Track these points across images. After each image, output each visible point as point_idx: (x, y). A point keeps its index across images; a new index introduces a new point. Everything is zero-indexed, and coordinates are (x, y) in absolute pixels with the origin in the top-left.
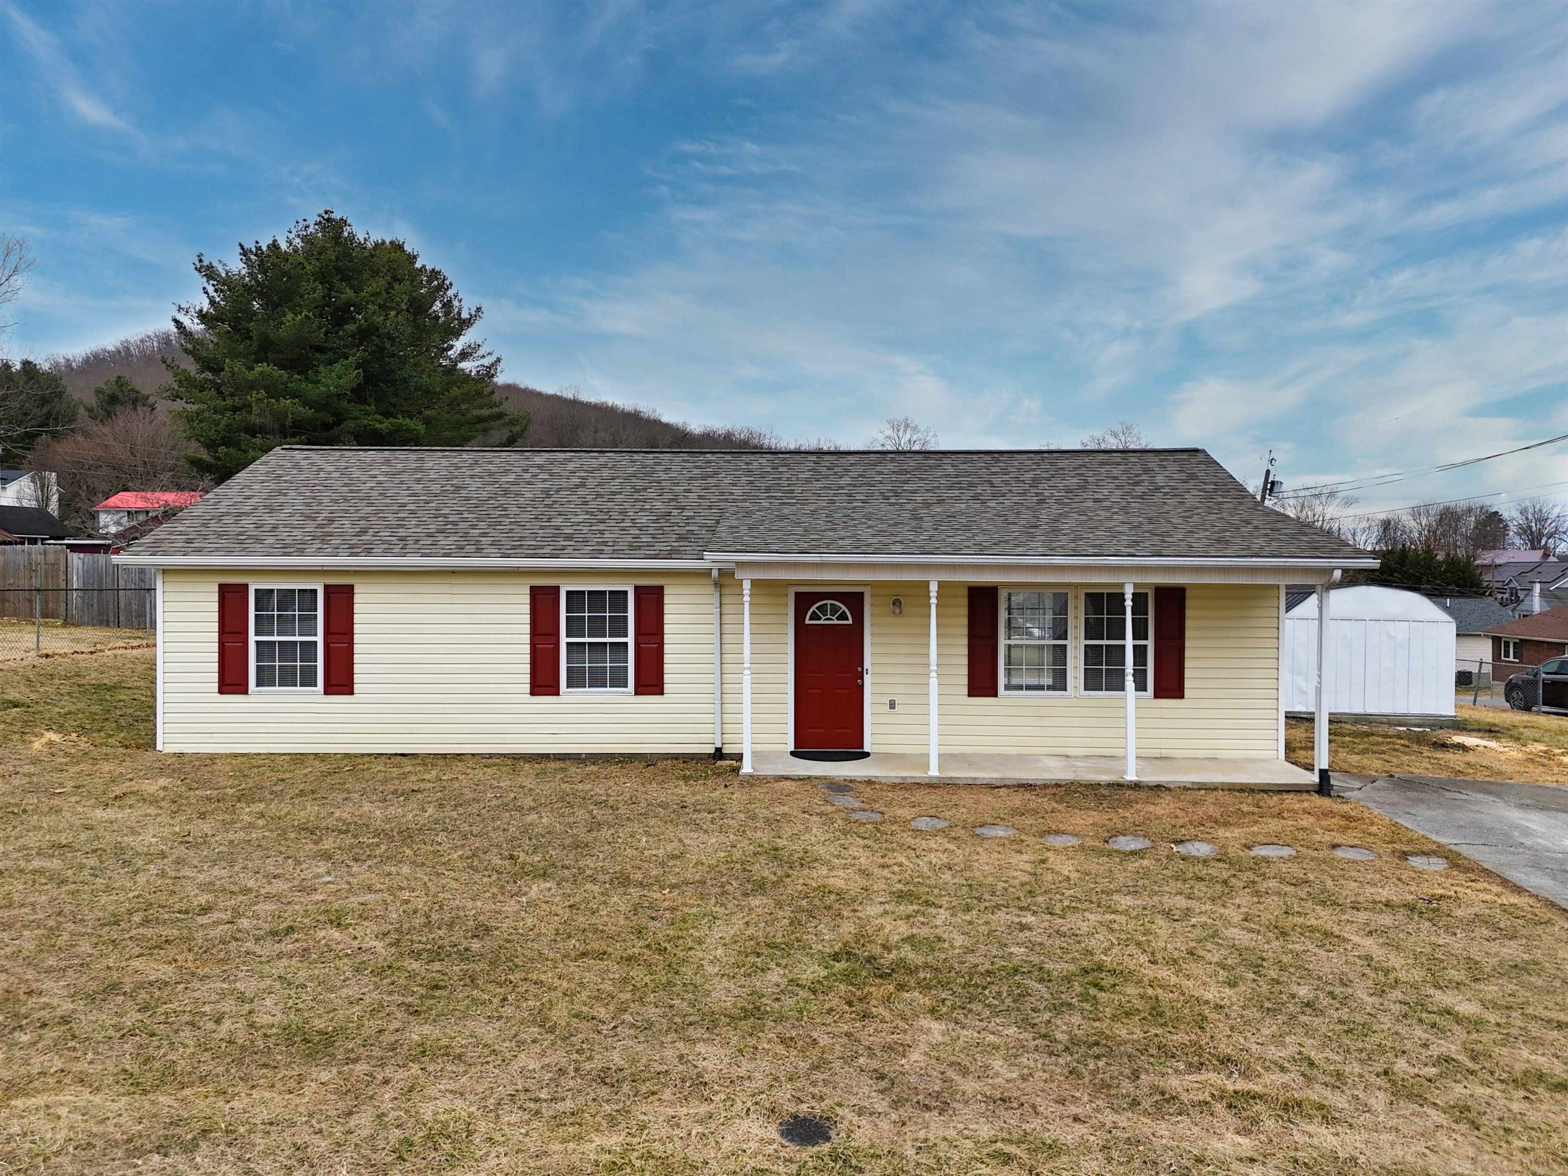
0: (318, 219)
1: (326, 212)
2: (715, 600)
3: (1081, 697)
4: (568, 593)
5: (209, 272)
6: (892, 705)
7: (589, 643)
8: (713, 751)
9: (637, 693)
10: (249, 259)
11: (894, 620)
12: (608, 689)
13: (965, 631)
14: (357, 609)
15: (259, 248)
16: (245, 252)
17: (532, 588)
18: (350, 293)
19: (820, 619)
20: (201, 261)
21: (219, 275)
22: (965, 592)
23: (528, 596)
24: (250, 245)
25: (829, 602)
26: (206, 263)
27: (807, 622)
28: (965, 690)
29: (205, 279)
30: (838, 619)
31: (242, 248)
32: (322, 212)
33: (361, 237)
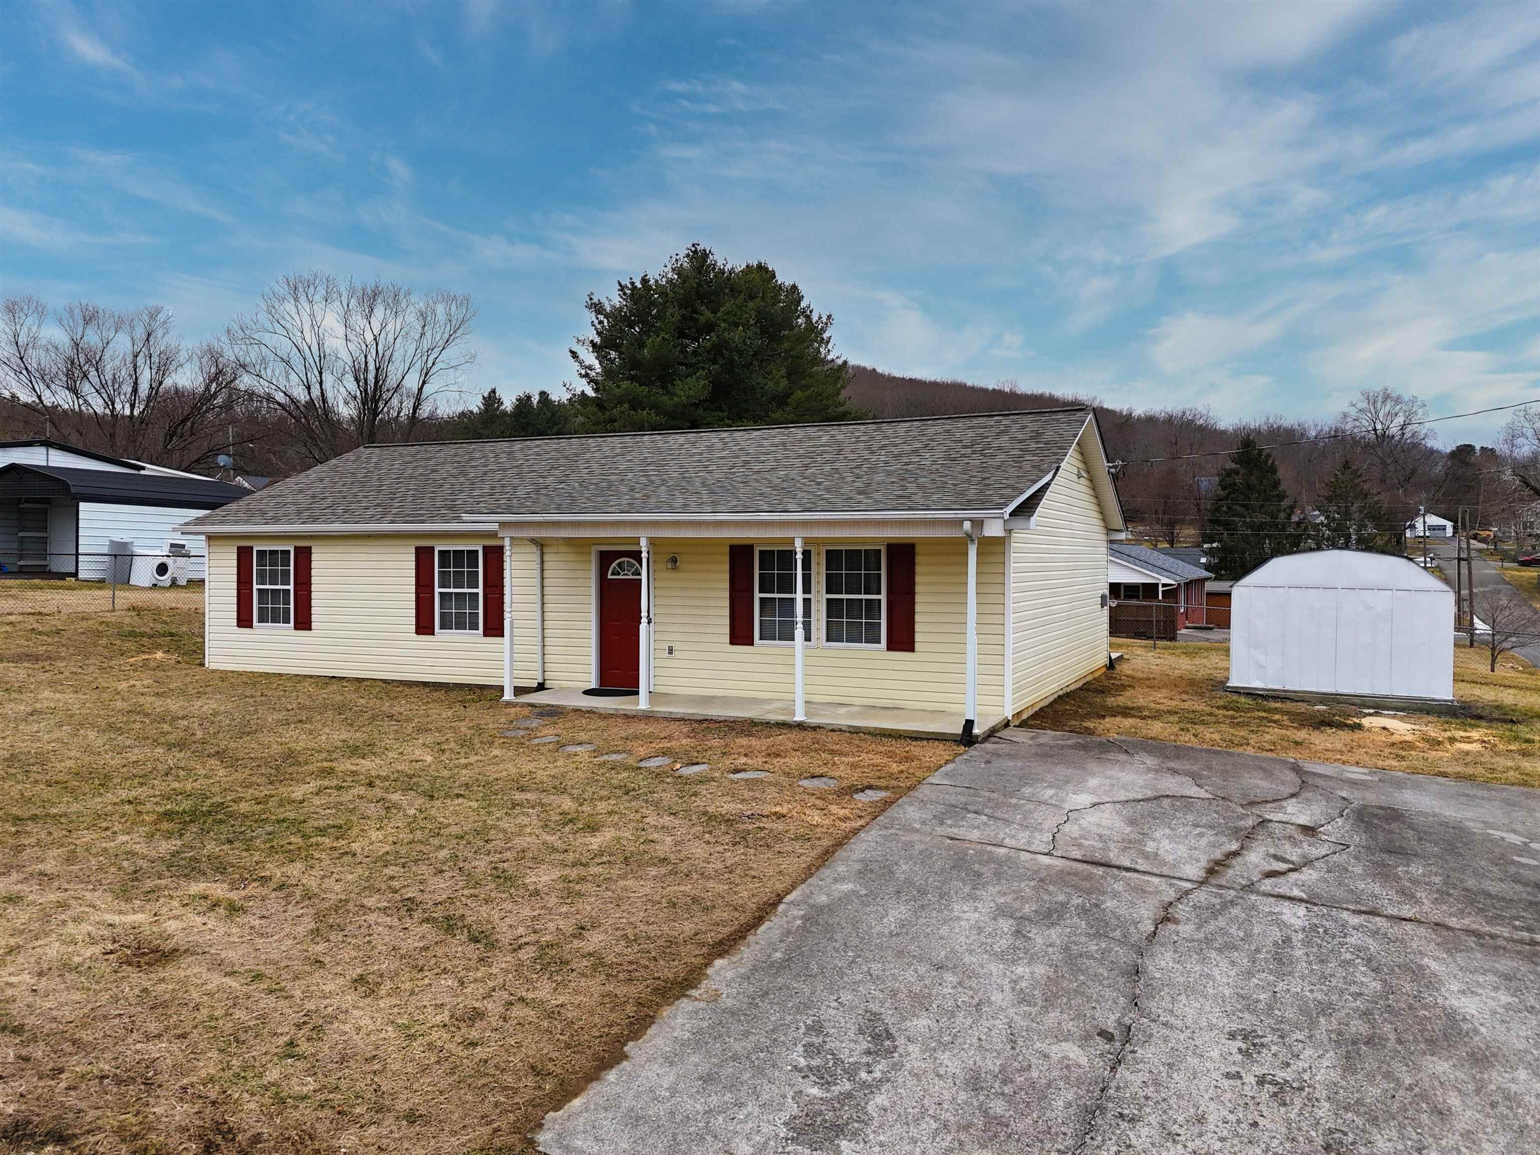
0: (687, 252)
1: (693, 246)
2: (536, 557)
3: (824, 648)
4: (439, 551)
5: (597, 308)
6: (671, 651)
7: (456, 593)
8: (536, 685)
9: (485, 635)
10: (625, 294)
11: (672, 575)
12: (467, 631)
13: (727, 585)
14: (314, 565)
15: (632, 284)
16: (622, 288)
17: (417, 548)
18: (708, 314)
19: (619, 574)
20: (591, 299)
21: (605, 310)
22: (727, 550)
23: (414, 555)
24: (626, 282)
25: (626, 559)
26: (595, 300)
27: (609, 577)
28: (727, 639)
29: (594, 314)
30: (632, 574)
31: (620, 285)
32: (690, 246)
33: (720, 263)
